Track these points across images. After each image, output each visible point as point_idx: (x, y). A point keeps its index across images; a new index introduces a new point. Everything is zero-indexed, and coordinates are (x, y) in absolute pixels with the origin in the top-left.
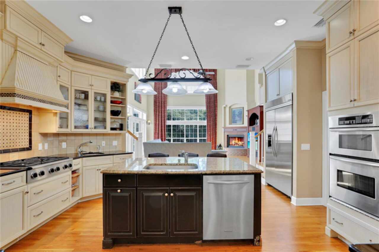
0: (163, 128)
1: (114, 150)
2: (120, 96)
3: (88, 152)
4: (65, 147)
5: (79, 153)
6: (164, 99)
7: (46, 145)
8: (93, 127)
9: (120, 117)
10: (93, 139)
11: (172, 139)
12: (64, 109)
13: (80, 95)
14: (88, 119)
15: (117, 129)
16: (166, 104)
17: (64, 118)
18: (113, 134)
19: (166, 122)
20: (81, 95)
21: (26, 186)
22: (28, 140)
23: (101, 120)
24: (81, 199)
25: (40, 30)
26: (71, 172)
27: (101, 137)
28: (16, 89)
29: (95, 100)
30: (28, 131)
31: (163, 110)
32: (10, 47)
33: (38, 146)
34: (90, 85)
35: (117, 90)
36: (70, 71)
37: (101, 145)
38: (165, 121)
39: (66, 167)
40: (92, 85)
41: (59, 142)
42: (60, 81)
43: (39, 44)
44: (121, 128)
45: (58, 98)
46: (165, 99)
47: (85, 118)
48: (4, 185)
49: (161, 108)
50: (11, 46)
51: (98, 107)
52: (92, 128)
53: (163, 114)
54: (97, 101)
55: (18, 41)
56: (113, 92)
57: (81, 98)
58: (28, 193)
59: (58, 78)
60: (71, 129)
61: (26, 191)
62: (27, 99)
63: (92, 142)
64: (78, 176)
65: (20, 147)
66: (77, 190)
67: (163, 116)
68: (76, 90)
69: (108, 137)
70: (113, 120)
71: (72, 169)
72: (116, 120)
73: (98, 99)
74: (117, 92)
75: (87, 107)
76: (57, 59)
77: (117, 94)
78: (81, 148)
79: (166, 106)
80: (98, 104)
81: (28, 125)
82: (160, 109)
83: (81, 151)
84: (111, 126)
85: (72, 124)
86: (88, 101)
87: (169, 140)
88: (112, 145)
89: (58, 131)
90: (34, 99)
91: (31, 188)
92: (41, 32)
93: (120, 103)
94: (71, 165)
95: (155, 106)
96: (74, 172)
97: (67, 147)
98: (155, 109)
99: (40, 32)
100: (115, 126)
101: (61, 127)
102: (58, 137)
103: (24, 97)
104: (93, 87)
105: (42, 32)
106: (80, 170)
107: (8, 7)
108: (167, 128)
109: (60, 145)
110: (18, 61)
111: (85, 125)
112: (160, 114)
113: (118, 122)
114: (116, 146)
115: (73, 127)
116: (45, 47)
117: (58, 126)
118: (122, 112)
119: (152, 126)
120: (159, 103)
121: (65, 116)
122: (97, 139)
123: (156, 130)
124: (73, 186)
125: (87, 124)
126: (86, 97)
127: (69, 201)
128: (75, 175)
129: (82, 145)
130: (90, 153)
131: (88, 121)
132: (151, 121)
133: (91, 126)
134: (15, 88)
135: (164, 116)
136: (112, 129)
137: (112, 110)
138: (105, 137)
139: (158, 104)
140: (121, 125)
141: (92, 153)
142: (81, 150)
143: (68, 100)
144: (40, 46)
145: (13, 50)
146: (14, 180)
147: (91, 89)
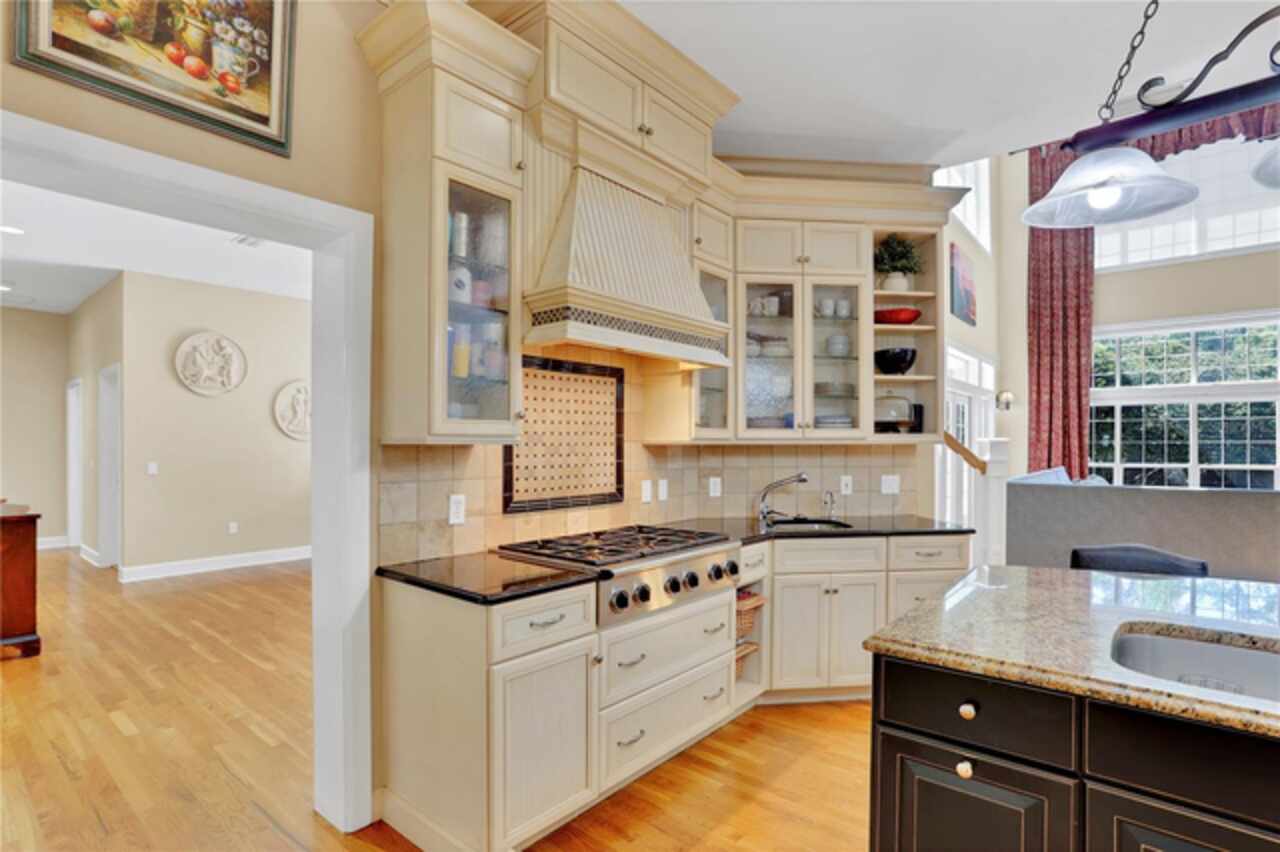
0: (1074, 423)
1: (886, 512)
2: (910, 289)
3: (791, 515)
4: (718, 494)
5: (761, 517)
6: (1078, 297)
7: (663, 484)
8: (810, 419)
9: (909, 376)
10: (808, 466)
11: (1118, 467)
12: (714, 357)
13: (765, 301)
14: (792, 389)
15: (901, 429)
16: (1089, 316)
17: (714, 391)
18: (880, 449)
19: (1087, 395)
20: (768, 302)
21: (596, 636)
22: (613, 469)
23: (836, 393)
24: (766, 694)
25: (640, 83)
26: (733, 593)
27: (836, 461)
28: (569, 290)
29: (815, 317)
30: (613, 439)
31: (1072, 342)
32: (560, 159)
33: (640, 488)
34: (799, 261)
35: (899, 264)
36: (729, 220)
37: (839, 491)
38: (1083, 392)
39: (718, 573)
40: (803, 260)
41: (699, 477)
42: (700, 259)
43: (636, 130)
44: (917, 422)
45: (692, 316)
46: (1082, 295)
47: (780, 386)
48: (534, 627)
49: (1065, 338)
50: (565, 157)
51: (828, 343)
52: (808, 426)
53: (1072, 363)
54: (823, 317)
55: (581, 133)
56: (883, 276)
57: (766, 312)
58: (599, 661)
59: (696, 246)
60: (737, 432)
61: (595, 654)
62: (601, 325)
63: (804, 480)
64: (757, 608)
65: (591, 491)
66: (753, 658)
67: (1073, 370)
68: (751, 287)
69: (865, 460)
70: (883, 392)
71: (738, 580)
72: (897, 392)
73: (828, 311)
74: (900, 274)
75: (787, 346)
76: (691, 179)
77: (899, 284)
78: (768, 498)
79: (1089, 325)
80: (828, 330)
81: (613, 419)
82: (1058, 344)
83: (769, 509)
84: (876, 414)
85: (738, 413)
86: (792, 323)
87: (1108, 475)
88: (879, 491)
89: (696, 439)
90: (622, 324)
91: (612, 644)
92: (643, 88)
93: (914, 317)
94: (734, 569)
95: (1036, 333)
96: (743, 592)
97: (723, 493)
98: (1035, 342)
99: (639, 89)
100: (892, 416)
101: (704, 423)
102: (699, 461)
103: (593, 318)
104: (807, 268)
105: (647, 87)
106: (766, 584)
107: (554, 23)
108: (1094, 421)
109: (703, 488)
110: (579, 201)
111: (782, 414)
112: (1059, 364)
113: (904, 398)
114: (894, 495)
115: (742, 423)
116: (653, 137)
117: (695, 419)
118: (918, 354)
119: (1021, 415)
120: (1052, 315)
121: (717, 384)
122: (822, 467)
123: (1038, 431)
124: (740, 641)
125: (788, 411)
126: (786, 310)
127: (728, 702)
128: (749, 603)
129: (771, 488)
130: (798, 521)
131: (791, 397)
132: (1015, 395)
133: (804, 418)
134: (566, 287)
135: (1079, 368)
136: (882, 427)
137: (879, 349)
138: (853, 461)
139: (1047, 321)
140: (918, 410)
141: (804, 521)
142: (767, 507)
143: (726, 321)
144: (637, 139)
145: (568, 167)
146: (562, 611)
147: (803, 275)
